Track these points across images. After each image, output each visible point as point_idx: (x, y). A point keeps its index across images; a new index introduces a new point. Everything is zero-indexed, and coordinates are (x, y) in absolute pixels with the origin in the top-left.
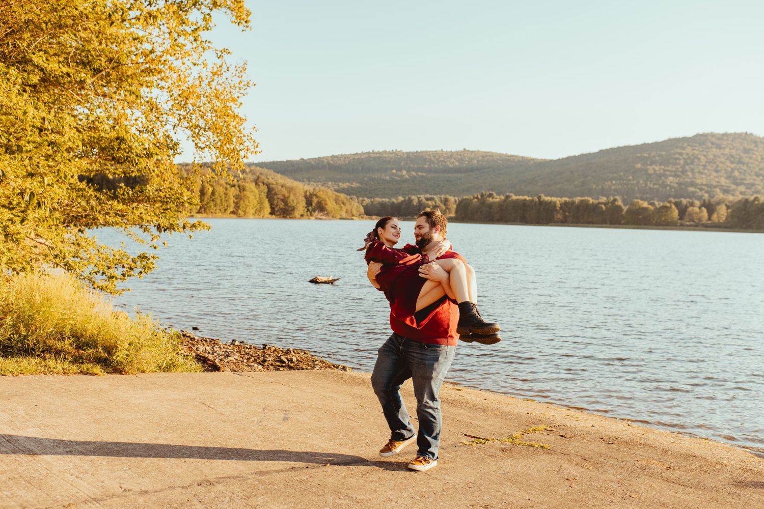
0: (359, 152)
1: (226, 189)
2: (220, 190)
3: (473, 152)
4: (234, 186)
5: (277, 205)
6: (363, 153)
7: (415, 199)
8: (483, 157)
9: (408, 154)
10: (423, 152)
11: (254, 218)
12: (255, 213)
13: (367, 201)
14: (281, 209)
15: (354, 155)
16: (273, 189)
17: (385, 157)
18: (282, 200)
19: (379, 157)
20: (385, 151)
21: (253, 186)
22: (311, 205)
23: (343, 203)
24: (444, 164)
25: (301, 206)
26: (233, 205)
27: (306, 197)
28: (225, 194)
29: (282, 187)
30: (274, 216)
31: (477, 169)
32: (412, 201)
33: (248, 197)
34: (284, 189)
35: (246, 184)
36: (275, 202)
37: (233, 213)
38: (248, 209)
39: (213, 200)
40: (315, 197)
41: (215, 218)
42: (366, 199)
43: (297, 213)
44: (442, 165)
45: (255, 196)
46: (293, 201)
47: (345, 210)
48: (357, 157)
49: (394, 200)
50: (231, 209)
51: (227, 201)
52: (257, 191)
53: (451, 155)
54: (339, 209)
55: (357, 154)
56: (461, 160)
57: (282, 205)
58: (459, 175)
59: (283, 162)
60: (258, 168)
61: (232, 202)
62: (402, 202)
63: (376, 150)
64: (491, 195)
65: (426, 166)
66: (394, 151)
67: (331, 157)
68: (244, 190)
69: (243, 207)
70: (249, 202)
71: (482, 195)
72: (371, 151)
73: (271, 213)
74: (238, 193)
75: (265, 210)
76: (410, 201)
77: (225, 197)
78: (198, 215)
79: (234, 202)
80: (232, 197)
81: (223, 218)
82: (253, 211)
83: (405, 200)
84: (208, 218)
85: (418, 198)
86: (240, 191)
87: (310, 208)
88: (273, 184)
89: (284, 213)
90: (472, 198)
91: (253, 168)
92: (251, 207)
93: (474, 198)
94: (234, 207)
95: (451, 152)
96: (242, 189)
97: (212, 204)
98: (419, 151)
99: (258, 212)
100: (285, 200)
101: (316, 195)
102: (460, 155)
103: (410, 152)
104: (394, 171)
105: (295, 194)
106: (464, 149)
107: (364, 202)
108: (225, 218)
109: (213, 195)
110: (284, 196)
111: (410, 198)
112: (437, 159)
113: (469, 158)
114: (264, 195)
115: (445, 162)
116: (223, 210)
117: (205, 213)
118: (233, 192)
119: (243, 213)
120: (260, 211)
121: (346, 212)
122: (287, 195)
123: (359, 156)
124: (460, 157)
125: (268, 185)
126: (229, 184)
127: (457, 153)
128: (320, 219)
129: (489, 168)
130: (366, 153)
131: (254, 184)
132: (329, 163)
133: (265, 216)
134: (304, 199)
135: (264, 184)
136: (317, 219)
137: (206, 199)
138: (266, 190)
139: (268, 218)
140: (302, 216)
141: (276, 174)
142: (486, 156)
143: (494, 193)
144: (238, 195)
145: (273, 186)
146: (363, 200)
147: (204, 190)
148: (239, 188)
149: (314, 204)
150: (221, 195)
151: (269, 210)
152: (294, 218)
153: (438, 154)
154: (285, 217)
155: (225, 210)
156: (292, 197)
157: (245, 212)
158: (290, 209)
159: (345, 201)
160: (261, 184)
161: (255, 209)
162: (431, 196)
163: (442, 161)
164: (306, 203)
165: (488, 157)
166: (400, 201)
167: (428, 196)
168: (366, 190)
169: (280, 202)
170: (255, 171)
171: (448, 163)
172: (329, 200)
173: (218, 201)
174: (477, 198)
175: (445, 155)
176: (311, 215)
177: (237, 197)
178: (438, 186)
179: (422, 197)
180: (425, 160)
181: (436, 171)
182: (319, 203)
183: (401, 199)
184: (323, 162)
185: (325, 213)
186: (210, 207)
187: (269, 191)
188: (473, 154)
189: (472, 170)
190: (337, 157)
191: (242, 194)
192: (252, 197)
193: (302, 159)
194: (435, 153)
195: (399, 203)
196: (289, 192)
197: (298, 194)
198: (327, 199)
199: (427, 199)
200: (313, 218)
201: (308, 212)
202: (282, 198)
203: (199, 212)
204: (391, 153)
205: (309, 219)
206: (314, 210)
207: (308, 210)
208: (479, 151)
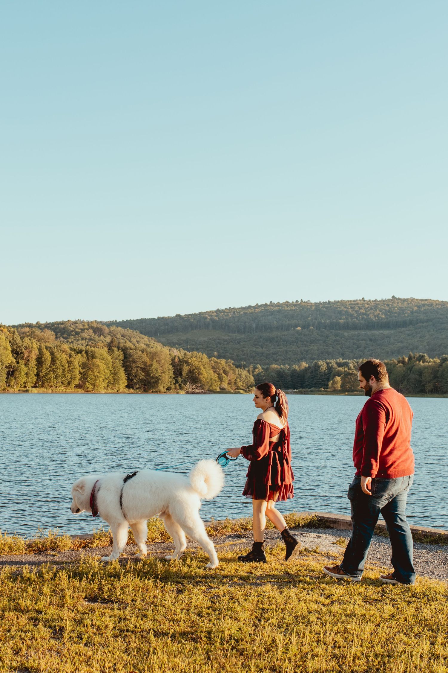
0: (253, 304)
1: (70, 356)
2: (62, 357)
3: (405, 300)
4: (80, 352)
5: (136, 376)
6: (257, 306)
7: (323, 365)
8: (419, 307)
9: (318, 305)
10: (338, 302)
11: (105, 393)
12: (108, 386)
13: (260, 368)
14: (142, 381)
15: (246, 308)
16: (131, 355)
17: (286, 311)
18: (143, 370)
19: (279, 311)
20: (288, 302)
21: (104, 351)
22: (181, 374)
23: (225, 372)
24: (365, 317)
25: (167, 377)
26: (78, 376)
27: (173, 364)
28: (68, 362)
29: (143, 352)
30: (132, 390)
31: (411, 323)
32: (319, 367)
33: (98, 366)
34: (144, 356)
35: (96, 349)
36: (134, 372)
37: (78, 386)
38: (98, 381)
39: (54, 372)
40: (185, 365)
41: (56, 393)
42: (259, 366)
43: (161, 387)
44: (363, 318)
45: (107, 365)
46: (156, 370)
47: (227, 381)
48: (250, 311)
49: (296, 367)
50: (77, 382)
51: (71, 371)
52: (109, 358)
53: (376, 304)
54: (217, 379)
55: (250, 307)
56: (389, 312)
57: (142, 375)
58: (386, 332)
59: (154, 319)
60: (120, 328)
61: (77, 372)
62: (306, 369)
63: (275, 302)
64: (421, 358)
65: (342, 321)
66: (300, 301)
67: (216, 312)
68: (93, 357)
69: (91, 379)
70: (99, 372)
71: (410, 358)
72: (269, 303)
73: (129, 386)
74: (85, 360)
75: (121, 382)
76: (317, 367)
77: (69, 367)
78: (35, 390)
79: (80, 372)
80: (78, 366)
81: (65, 393)
82: (104, 384)
83: (309, 367)
84: (47, 393)
85: (328, 364)
86: (88, 359)
87: (179, 379)
88: (131, 349)
89: (145, 385)
90: (396, 361)
91: (113, 328)
92: (101, 379)
93: (399, 362)
94: (81, 379)
95: (375, 301)
96: (90, 356)
97: (52, 375)
98: (332, 300)
99: (112, 383)
100: (146, 369)
101: (187, 362)
102: (388, 305)
103: (320, 303)
104: (299, 328)
105: (159, 362)
106: (393, 297)
107: (257, 370)
108: (69, 393)
109: (54, 365)
110: (145, 363)
111: (316, 363)
112: (356, 311)
113: (400, 308)
114: (119, 364)
115: (368, 315)
116: (66, 383)
117: (42, 387)
118: (78, 359)
119: (91, 387)
120: (114, 383)
121: (229, 384)
122: (149, 362)
123: (253, 311)
124: (387, 308)
125: (125, 351)
126: (75, 350)
127: (383, 301)
128: (193, 393)
129: (427, 321)
130: (262, 306)
131: (106, 349)
132: (212, 320)
133: (120, 391)
134: (171, 367)
135: (118, 348)
136: (188, 393)
137: (44, 370)
138: (122, 357)
139: (124, 392)
140: (169, 389)
141: (143, 336)
142: (424, 305)
143: (425, 355)
144: (86, 363)
145: (131, 351)
146: (255, 368)
147: (41, 358)
148: (87, 355)
149: (184, 374)
150: (63, 363)
151: (125, 382)
152: (158, 392)
153: (358, 304)
154: (146, 391)
155: (69, 383)
156: (155, 365)
157: (94, 385)
158: (152, 381)
159: (228, 369)
160: (115, 349)
161: (107, 381)
162: (344, 361)
163: (363, 314)
164: (174, 373)
165: (426, 307)
166: (303, 368)
167: (340, 360)
168: (262, 354)
169: (140, 372)
170: (115, 333)
171: (371, 316)
172: (205, 368)
173: (60, 372)
174: (403, 362)
175: (367, 306)
176: (181, 388)
177: (84, 366)
178: (358, 347)
179: (333, 362)
180: (340, 312)
181: (355, 327)
182: (190, 372)
183: (304, 365)
184: (206, 318)
185: (199, 385)
186: (50, 379)
187: (125, 358)
188: (406, 303)
189: (404, 324)
190: (223, 311)
191: (90, 362)
192: (102, 366)
193: (178, 316)
194: (354, 304)
195: (303, 371)
196: (152, 359)
197: (163, 361)
198: (202, 367)
199: (340, 365)
200: (183, 392)
201: (177, 385)
202: (143, 366)
203: (35, 386)
204: (295, 305)
205: (178, 393)
206: (185, 382)
207: (177, 382)
208: (413, 300)
